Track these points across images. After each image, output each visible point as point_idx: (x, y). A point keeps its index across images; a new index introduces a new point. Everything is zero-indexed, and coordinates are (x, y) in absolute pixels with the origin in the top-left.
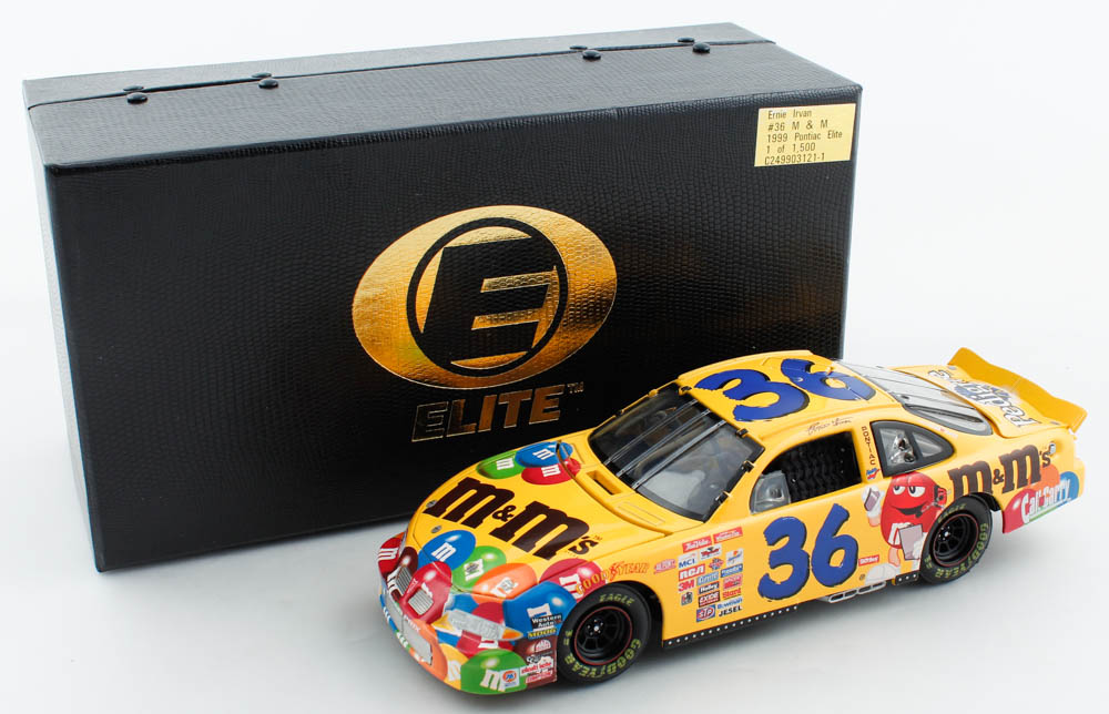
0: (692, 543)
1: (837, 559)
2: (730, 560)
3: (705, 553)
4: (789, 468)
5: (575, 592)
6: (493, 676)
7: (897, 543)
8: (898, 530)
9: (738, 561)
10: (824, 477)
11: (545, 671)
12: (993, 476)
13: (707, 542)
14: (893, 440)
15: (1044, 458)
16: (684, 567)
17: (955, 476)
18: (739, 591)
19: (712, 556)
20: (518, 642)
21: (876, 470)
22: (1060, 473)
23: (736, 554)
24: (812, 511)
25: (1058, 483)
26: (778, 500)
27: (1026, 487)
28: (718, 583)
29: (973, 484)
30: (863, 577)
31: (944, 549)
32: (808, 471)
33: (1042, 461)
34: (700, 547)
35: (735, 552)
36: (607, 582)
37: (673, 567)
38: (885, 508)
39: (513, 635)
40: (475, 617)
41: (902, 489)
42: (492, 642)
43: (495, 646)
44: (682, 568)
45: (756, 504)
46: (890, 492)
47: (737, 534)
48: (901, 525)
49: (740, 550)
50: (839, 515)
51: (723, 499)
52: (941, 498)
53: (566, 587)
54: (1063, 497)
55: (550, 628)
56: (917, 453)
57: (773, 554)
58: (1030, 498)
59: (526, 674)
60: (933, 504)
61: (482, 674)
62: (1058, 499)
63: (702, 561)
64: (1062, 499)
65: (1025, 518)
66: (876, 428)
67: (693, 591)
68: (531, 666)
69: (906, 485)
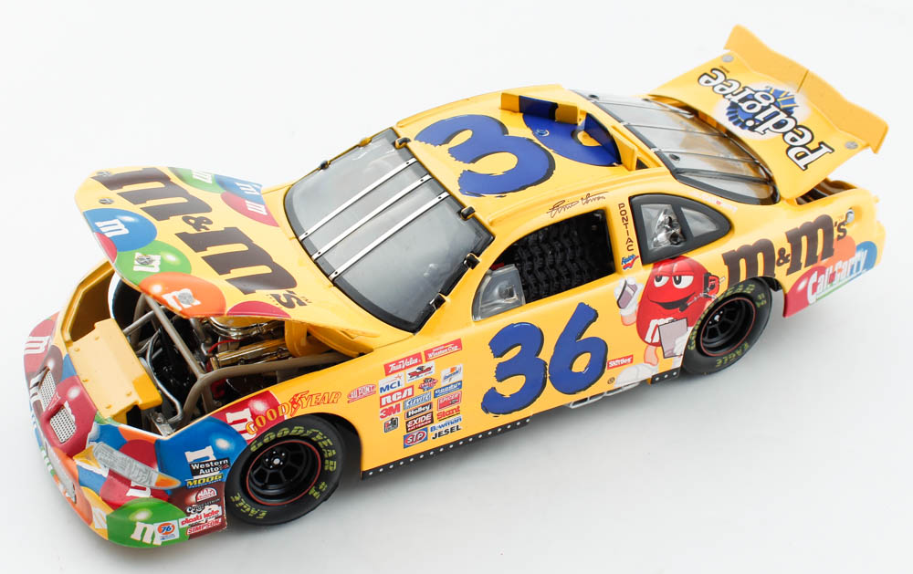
0: (397, 363)
1: (581, 364)
2: (446, 378)
3: (412, 375)
4: (525, 257)
5: (245, 432)
6: (145, 529)
7: (656, 340)
8: (657, 326)
9: (455, 379)
10: (569, 264)
11: (211, 520)
12: (777, 257)
13: (416, 361)
14: (657, 217)
15: (839, 230)
16: (387, 392)
17: (731, 260)
18: (458, 410)
19: (423, 376)
20: (174, 491)
21: (633, 258)
22: (857, 243)
23: (454, 372)
24: (551, 313)
25: (853, 256)
26: (510, 301)
27: (815, 265)
28: (430, 405)
29: (752, 266)
30: (611, 380)
31: (713, 334)
32: (549, 261)
33: (836, 233)
34: (406, 367)
35: (452, 370)
36: (286, 417)
37: (372, 392)
38: (642, 304)
39: (169, 483)
40: (124, 456)
41: (665, 280)
42: (144, 489)
43: (146, 494)
44: (383, 393)
45: (480, 306)
46: (650, 285)
47: (456, 348)
48: (662, 321)
49: (458, 367)
50: (585, 315)
51: (440, 302)
52: (712, 287)
53: (233, 426)
54: (858, 270)
55: (215, 475)
56: (685, 232)
57: (500, 366)
58: (818, 276)
59: (187, 525)
60: (702, 295)
61: (133, 526)
62: (851, 273)
63: (410, 383)
64: (855, 271)
65: (811, 298)
66: (636, 204)
67: (400, 416)
68: (192, 517)
69: (670, 274)
